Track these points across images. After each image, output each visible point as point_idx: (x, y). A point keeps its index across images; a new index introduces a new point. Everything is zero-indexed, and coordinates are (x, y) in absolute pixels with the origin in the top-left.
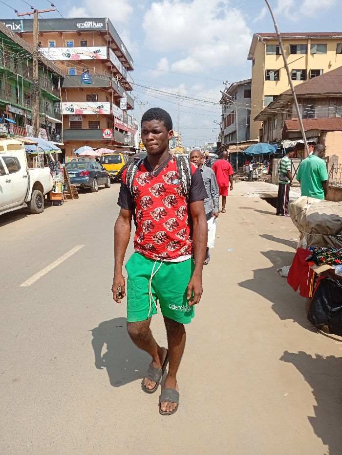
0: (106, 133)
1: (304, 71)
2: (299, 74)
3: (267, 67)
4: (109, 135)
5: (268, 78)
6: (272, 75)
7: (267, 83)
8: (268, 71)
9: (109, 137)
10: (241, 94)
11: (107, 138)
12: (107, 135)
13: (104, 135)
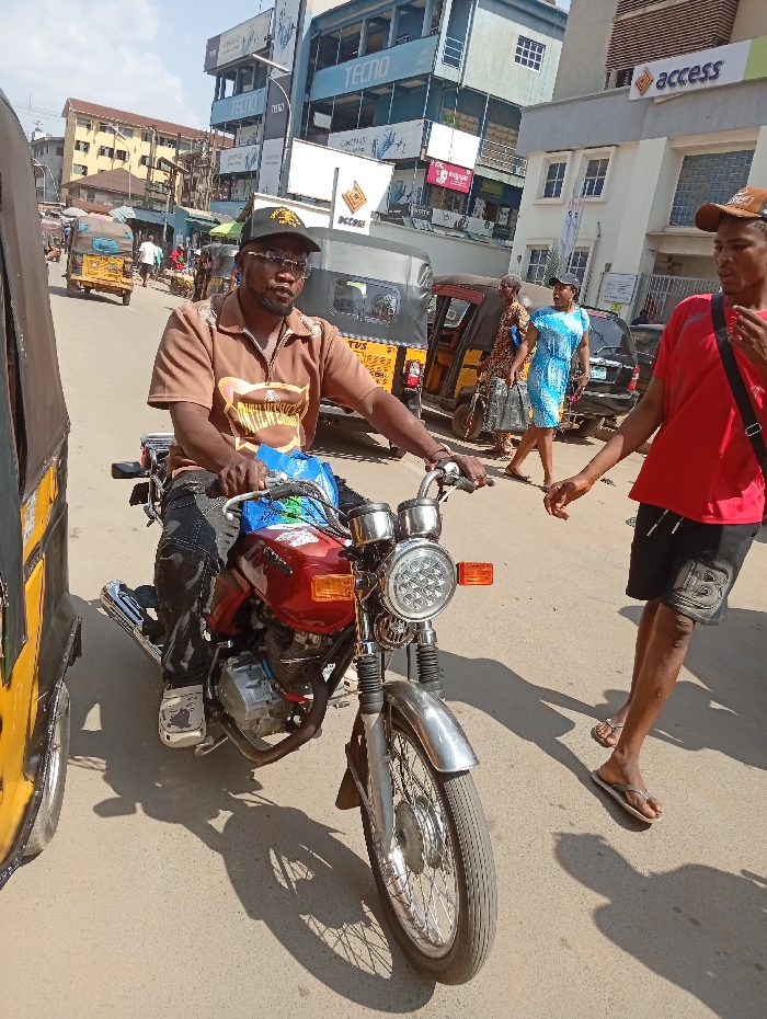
1: (112, 150)
2: (107, 151)
3: (77, 138)
5: (78, 148)
6: (82, 145)
7: (76, 152)
8: (78, 141)
10: (53, 150)
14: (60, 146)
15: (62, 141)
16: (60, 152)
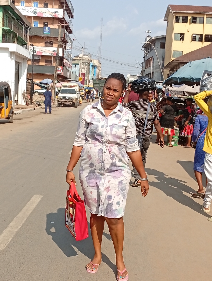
0: (58, 69)
1: (201, 35)
2: (198, 37)
3: (176, 31)
7: (175, 42)
8: (176, 34)
9: (60, 72)
14: (163, 42)
15: (164, 38)
16: (163, 46)
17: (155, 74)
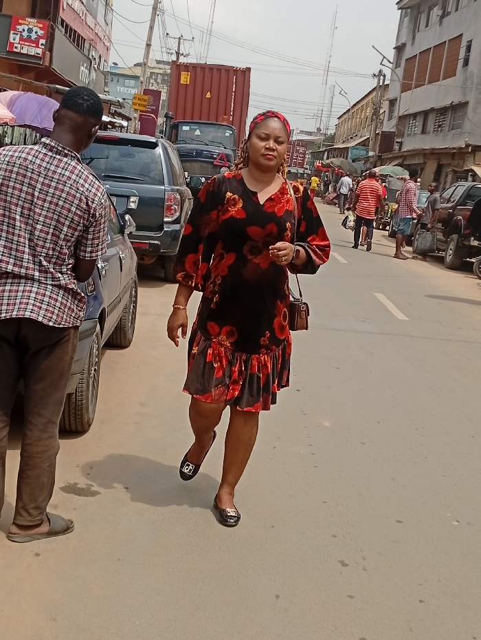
0: (25, 34)
4: (36, 43)
9: (33, 51)
11: (24, 51)
12: (29, 39)
13: (14, 38)
17: (475, 110)
